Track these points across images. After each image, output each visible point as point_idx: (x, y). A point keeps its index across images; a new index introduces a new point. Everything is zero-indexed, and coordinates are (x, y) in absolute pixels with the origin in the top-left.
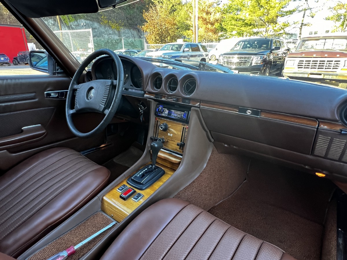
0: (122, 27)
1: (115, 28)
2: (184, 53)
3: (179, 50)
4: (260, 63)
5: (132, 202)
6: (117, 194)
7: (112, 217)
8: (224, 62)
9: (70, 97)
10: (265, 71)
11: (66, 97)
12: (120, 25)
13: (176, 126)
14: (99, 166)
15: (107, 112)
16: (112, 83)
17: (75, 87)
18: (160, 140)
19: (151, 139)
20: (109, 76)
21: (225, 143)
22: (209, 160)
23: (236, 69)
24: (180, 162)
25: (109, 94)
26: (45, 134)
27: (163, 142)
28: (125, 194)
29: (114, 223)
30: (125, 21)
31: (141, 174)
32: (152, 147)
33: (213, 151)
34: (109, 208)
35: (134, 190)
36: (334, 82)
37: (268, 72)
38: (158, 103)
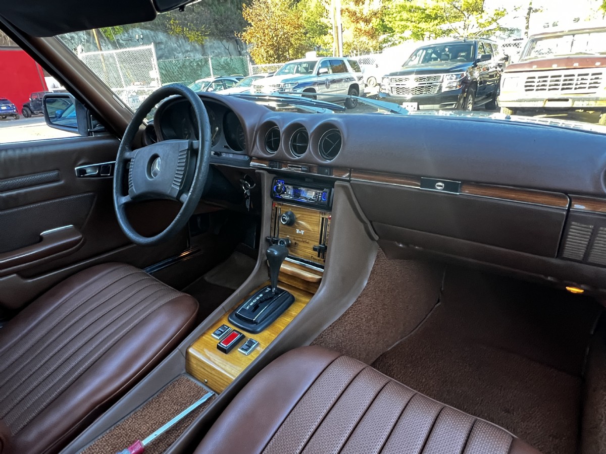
0: (207, 38)
1: (196, 40)
2: (319, 76)
3: (311, 73)
4: (456, 87)
5: (239, 355)
6: (212, 342)
7: (206, 384)
8: (392, 88)
9: (120, 173)
10: (466, 99)
11: (112, 174)
12: (204, 34)
13: (309, 217)
14: (177, 295)
15: (185, 198)
16: (191, 145)
17: (128, 155)
18: (282, 242)
19: (267, 240)
20: (186, 132)
21: (399, 242)
22: (372, 273)
23: (413, 100)
24: (321, 279)
25: (186, 166)
26: (81, 242)
27: (289, 246)
28: (226, 342)
29: (210, 394)
30: (211, 27)
31: (251, 304)
32: (270, 256)
33: (378, 257)
34: (199, 368)
35: (241, 334)
36: (591, 112)
37: (471, 102)
38: (274, 175)
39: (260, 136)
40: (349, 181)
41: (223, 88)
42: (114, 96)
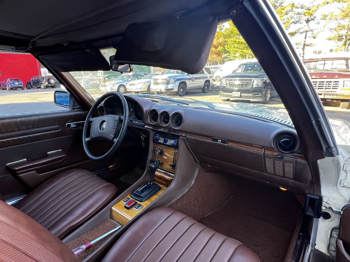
2: (189, 76)
3: (184, 73)
4: (261, 85)
5: (134, 211)
6: (122, 205)
7: (118, 222)
8: (227, 84)
9: (87, 127)
10: (266, 91)
11: (83, 127)
13: (169, 151)
14: (108, 184)
15: (116, 140)
16: (120, 118)
17: (91, 119)
18: (157, 162)
19: (150, 161)
20: (117, 110)
21: (209, 164)
22: (197, 178)
23: (238, 91)
24: (172, 179)
25: (117, 127)
26: (65, 157)
27: (160, 164)
28: (129, 205)
29: (120, 227)
31: (141, 189)
32: (150, 167)
33: (199, 171)
34: (116, 216)
35: (135, 201)
36: (335, 101)
37: (269, 93)
38: (155, 132)
39: (149, 116)
40: (185, 137)
41: (136, 79)
42: (87, 93)
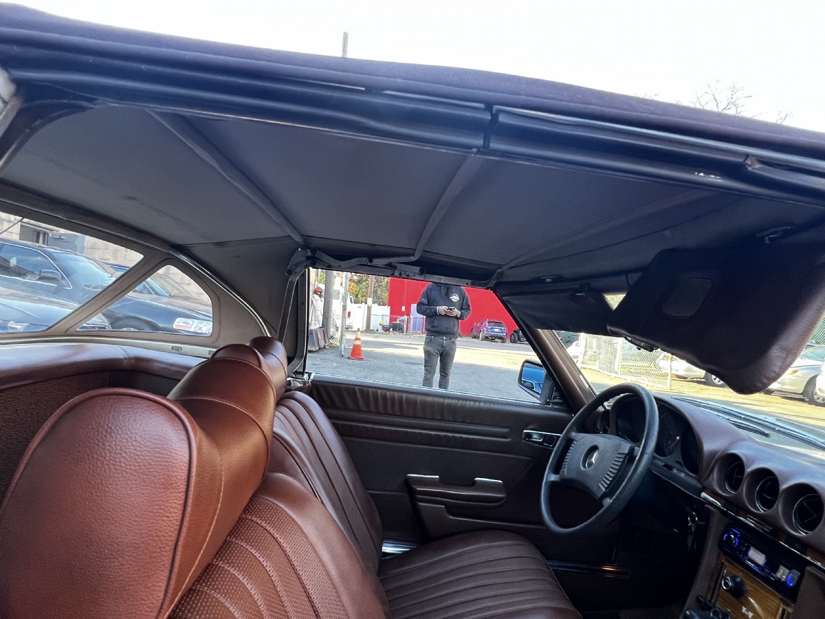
9: (560, 450)
13: (765, 598)
15: (607, 502)
16: (632, 451)
17: (573, 434)
19: (698, 600)
25: (619, 470)
26: (503, 501)
